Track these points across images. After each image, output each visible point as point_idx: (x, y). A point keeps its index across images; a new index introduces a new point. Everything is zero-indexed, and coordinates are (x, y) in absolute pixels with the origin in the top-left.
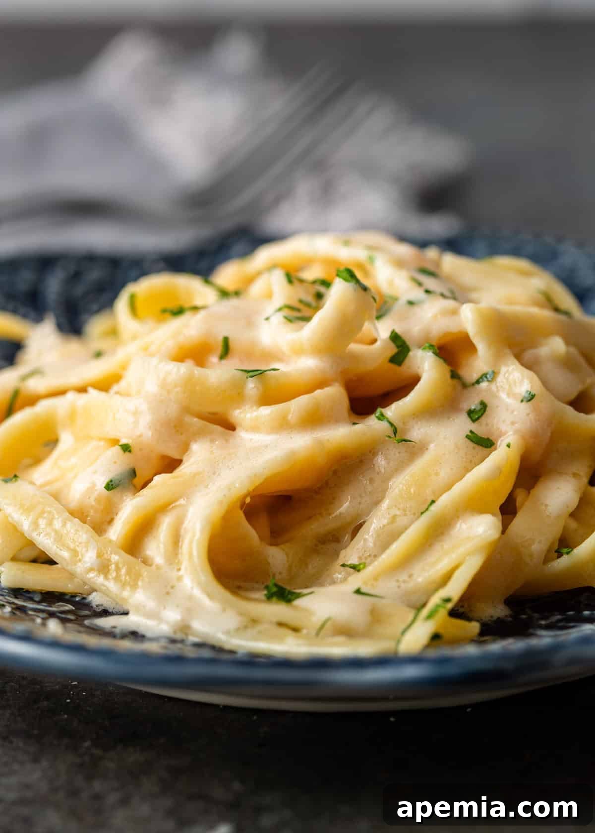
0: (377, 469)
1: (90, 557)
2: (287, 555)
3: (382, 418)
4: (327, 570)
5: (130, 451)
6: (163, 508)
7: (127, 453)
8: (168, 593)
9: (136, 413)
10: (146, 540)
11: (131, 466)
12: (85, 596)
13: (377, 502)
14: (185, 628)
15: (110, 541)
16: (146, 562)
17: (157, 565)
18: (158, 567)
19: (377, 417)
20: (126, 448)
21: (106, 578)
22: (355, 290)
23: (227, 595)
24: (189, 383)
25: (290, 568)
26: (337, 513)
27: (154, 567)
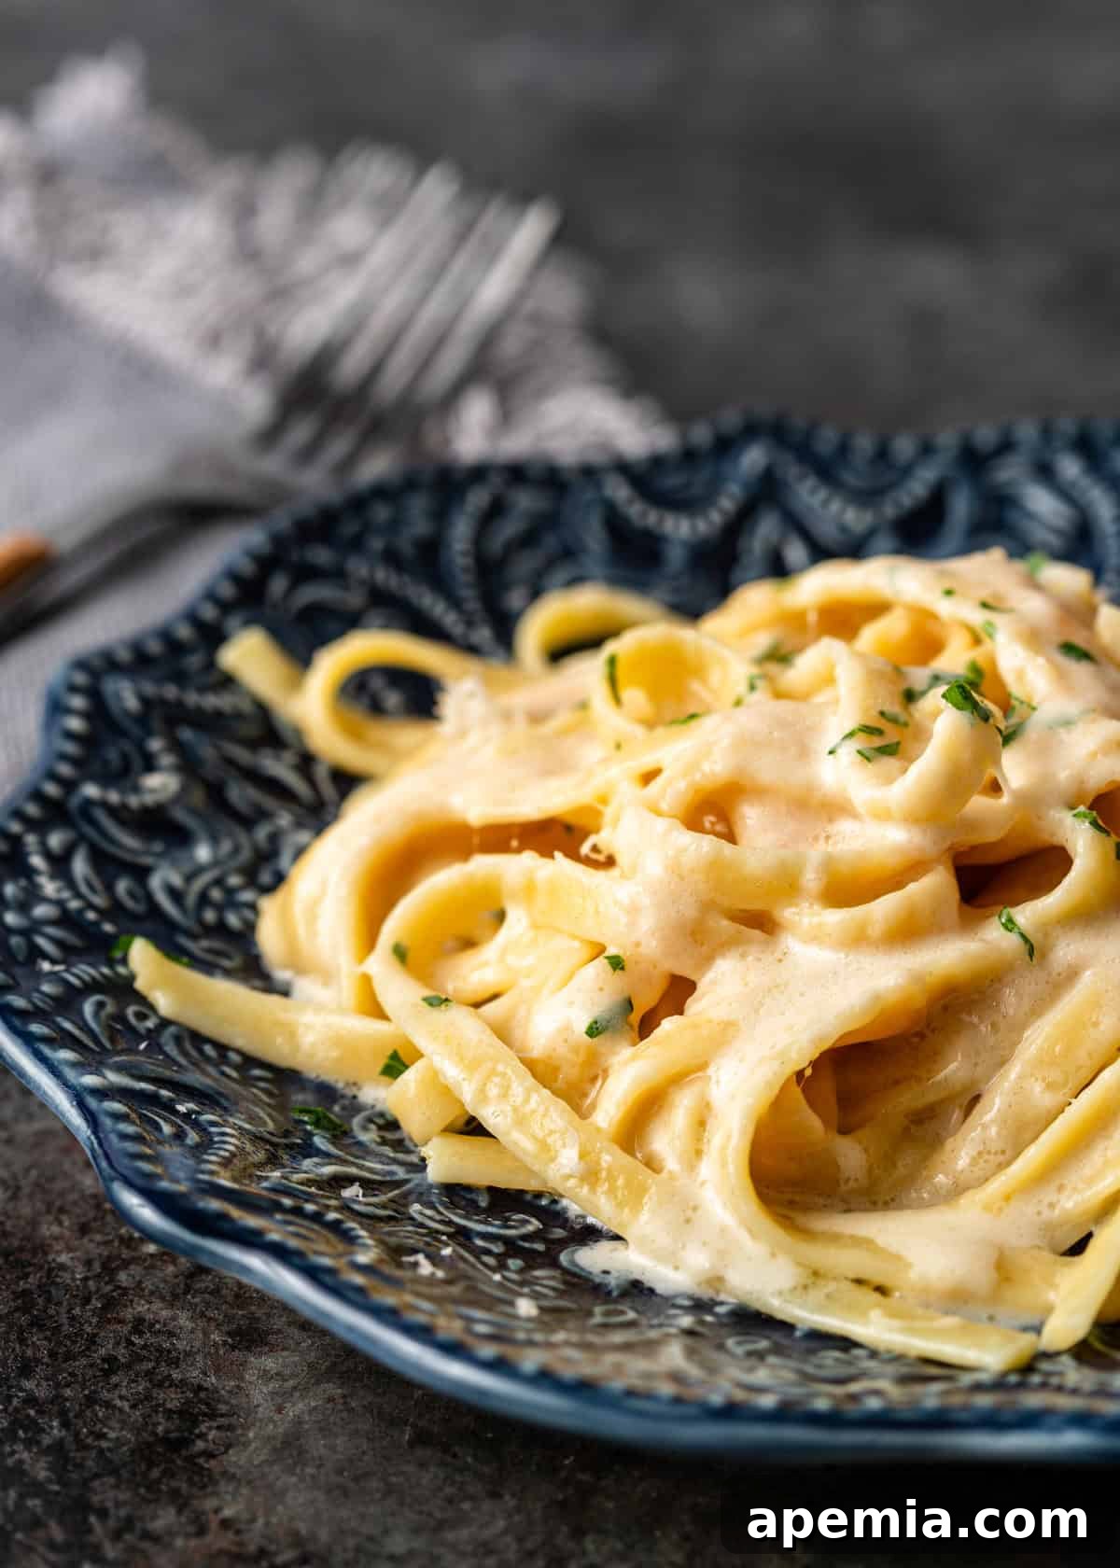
0: (1003, 1009)
1: (568, 1159)
2: (866, 1150)
3: (1010, 926)
4: (925, 1168)
5: (622, 969)
6: (678, 1079)
7: (618, 972)
8: (688, 1221)
9: (633, 910)
10: (652, 1126)
11: (626, 995)
12: (556, 1198)
13: (1002, 1062)
14: (717, 1281)
15: (598, 1130)
16: (652, 1164)
17: (670, 1172)
18: (672, 1177)
19: (1003, 924)
20: (617, 963)
21: (593, 1189)
22: (972, 725)
23: (779, 1234)
24: (715, 867)
25: (870, 1170)
26: (941, 1076)
27: (664, 1175)
